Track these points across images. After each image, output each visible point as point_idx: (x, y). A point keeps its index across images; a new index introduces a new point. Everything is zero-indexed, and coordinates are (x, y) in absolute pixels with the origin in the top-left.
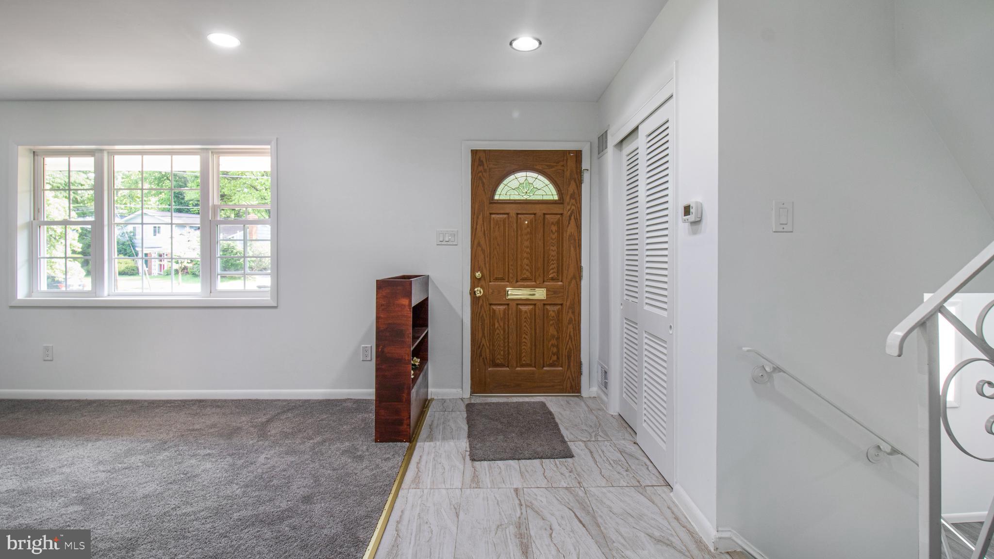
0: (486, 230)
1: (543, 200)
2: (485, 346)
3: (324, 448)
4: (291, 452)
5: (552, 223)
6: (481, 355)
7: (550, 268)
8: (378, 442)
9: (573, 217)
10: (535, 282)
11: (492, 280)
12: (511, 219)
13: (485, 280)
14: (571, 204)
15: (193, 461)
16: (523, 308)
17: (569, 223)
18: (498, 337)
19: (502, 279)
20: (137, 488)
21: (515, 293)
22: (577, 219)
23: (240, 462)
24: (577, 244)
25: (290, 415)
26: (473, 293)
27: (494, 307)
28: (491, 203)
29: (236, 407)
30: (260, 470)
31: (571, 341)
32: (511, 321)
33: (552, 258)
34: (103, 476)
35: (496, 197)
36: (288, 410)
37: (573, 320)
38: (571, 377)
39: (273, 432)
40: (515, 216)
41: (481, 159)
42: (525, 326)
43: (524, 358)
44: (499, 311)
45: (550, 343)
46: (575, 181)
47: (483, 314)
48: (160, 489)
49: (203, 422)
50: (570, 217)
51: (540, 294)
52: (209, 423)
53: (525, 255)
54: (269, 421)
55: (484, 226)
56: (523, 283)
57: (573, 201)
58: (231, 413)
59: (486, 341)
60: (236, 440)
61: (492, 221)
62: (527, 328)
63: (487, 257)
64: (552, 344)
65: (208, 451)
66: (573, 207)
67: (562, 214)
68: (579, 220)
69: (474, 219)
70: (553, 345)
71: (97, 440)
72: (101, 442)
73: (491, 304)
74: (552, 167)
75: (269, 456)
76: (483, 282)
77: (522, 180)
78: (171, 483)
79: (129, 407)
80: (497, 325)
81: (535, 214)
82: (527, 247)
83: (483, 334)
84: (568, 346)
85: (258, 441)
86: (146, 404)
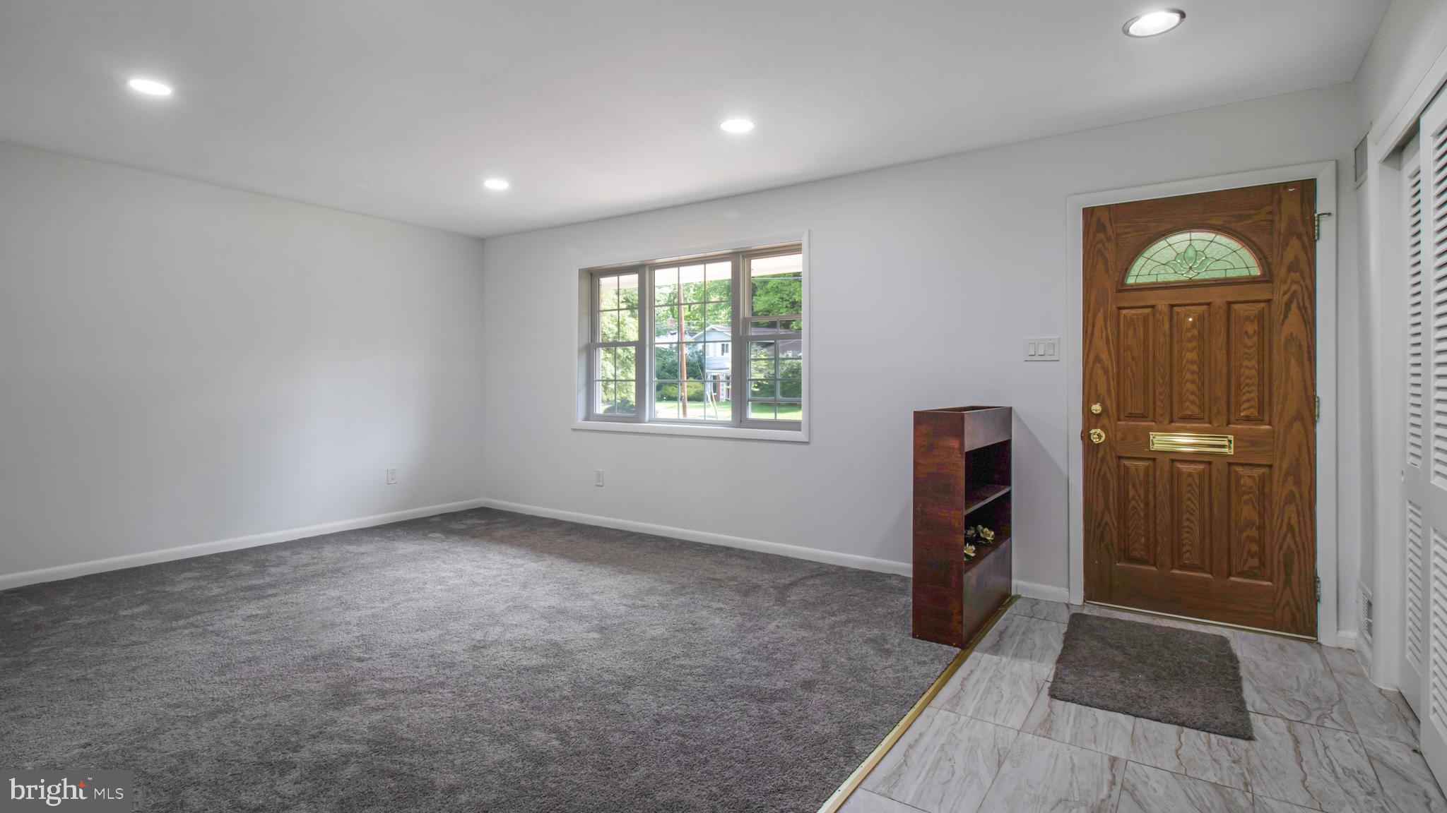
0: (1110, 333)
1: (1226, 279)
2: (1111, 525)
3: (845, 630)
4: (807, 626)
5: (1247, 319)
6: (1102, 539)
7: (1244, 398)
8: (917, 638)
9: (1294, 305)
10: (1211, 423)
11: (1122, 417)
12: (1158, 315)
13: (1108, 416)
14: (1289, 281)
15: (704, 613)
16: (1184, 467)
17: (1286, 317)
18: (1135, 513)
19: (1143, 417)
20: (648, 628)
21: (1161, 441)
22: (1305, 308)
23: (749, 625)
24: (1306, 355)
25: (818, 582)
26: (1086, 436)
27: (1127, 463)
28: (1119, 291)
29: (763, 562)
30: (766, 639)
31: (1293, 536)
32: (1159, 489)
33: (1248, 381)
34: (623, 609)
35: (1131, 281)
36: (817, 575)
37: (1298, 496)
38: (1292, 602)
39: (793, 598)
40: (1166, 310)
41: (1102, 220)
42: (1189, 499)
43: (1187, 555)
44: (1137, 469)
45: (1245, 535)
46: (1300, 238)
47: (1105, 473)
48: (667, 635)
49: (725, 573)
50: (1288, 306)
51: (1226, 445)
52: (730, 574)
53: (1189, 376)
54: (792, 584)
55: (1106, 329)
56: (1182, 425)
57: (1296, 276)
58: (755, 568)
59: (1111, 517)
60: (751, 599)
61: (1122, 321)
62: (1194, 504)
63: (1113, 378)
64: (1248, 536)
65: (722, 606)
66: (1294, 287)
67: (1269, 301)
68: (1309, 311)
69: (1088, 318)
70: (1251, 539)
71: (628, 573)
72: (630, 576)
73: (1120, 458)
74: (1249, 217)
75: (780, 625)
76: (1105, 421)
77: (1181, 248)
78: (678, 631)
79: (662, 545)
80: (1132, 493)
81: (1209, 304)
82: (1192, 363)
83: (1106, 503)
84: (1285, 545)
85: (774, 605)
86: (678, 544)
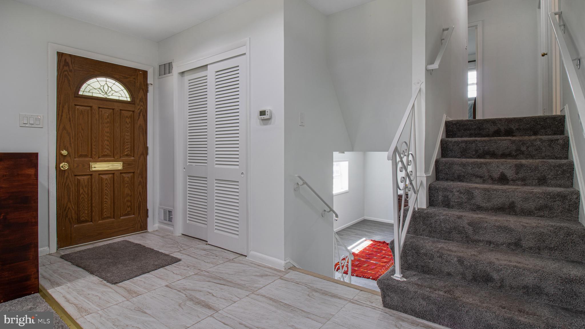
0: (71, 117)
1: (119, 100)
2: (71, 208)
5: (127, 117)
6: (67, 216)
7: (125, 148)
9: (141, 114)
10: (114, 157)
11: (76, 157)
12: (93, 111)
13: (70, 156)
14: (140, 105)
16: (104, 177)
17: (139, 118)
18: (83, 200)
19: (86, 156)
21: (99, 166)
22: (144, 115)
24: (145, 132)
26: (57, 167)
27: (79, 178)
28: (76, 97)
31: (141, 197)
32: (94, 187)
33: (127, 141)
35: (81, 93)
37: (142, 182)
38: (140, 220)
40: (97, 109)
41: (67, 61)
42: (106, 190)
43: (105, 213)
44: (84, 180)
45: (126, 200)
46: (143, 90)
47: (68, 184)
50: (140, 114)
51: (118, 166)
53: (106, 138)
55: (69, 114)
56: (104, 159)
57: (142, 104)
59: (71, 204)
61: (76, 112)
62: (108, 191)
63: (73, 138)
64: (127, 200)
66: (142, 108)
67: (133, 111)
68: (146, 118)
69: (59, 107)
70: (128, 201)
73: (75, 176)
74: (127, 78)
76: (68, 159)
77: (103, 83)
80: (81, 191)
81: (113, 109)
82: (107, 133)
83: (69, 199)
84: (139, 200)
